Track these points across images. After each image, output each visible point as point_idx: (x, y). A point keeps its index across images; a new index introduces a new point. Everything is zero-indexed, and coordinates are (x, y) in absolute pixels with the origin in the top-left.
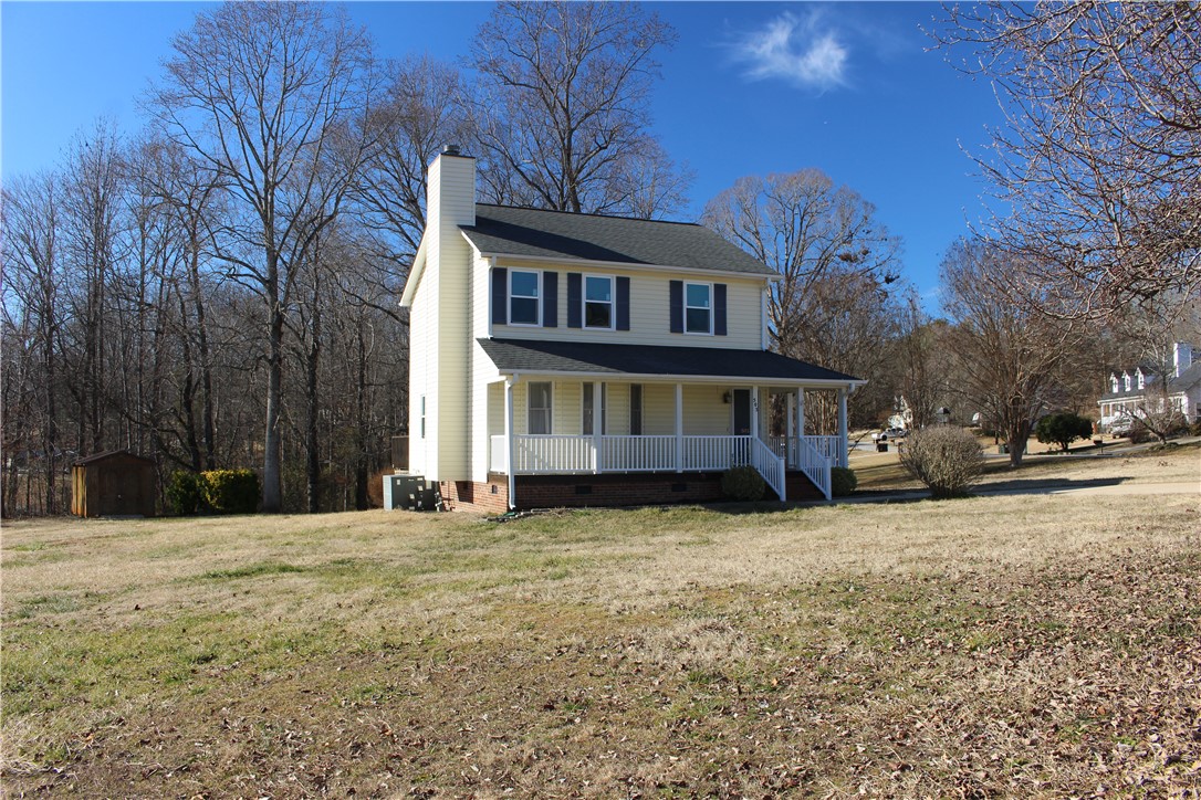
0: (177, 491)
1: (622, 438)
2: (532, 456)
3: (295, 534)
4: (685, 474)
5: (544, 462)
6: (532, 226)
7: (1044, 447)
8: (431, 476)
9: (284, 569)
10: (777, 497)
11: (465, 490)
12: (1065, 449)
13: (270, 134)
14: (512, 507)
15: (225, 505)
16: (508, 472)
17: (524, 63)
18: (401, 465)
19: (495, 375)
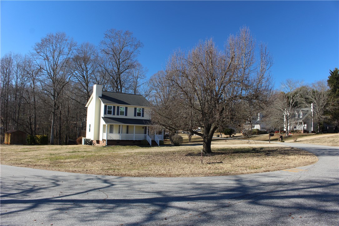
0: (29, 139)
1: (125, 134)
2: (110, 137)
4: (135, 140)
7: (226, 136)
8: (92, 139)
10: (150, 145)
11: (98, 142)
12: (230, 137)
14: (106, 145)
15: (41, 143)
16: (106, 139)
17: (110, 49)
18: (85, 136)
19: (104, 123)
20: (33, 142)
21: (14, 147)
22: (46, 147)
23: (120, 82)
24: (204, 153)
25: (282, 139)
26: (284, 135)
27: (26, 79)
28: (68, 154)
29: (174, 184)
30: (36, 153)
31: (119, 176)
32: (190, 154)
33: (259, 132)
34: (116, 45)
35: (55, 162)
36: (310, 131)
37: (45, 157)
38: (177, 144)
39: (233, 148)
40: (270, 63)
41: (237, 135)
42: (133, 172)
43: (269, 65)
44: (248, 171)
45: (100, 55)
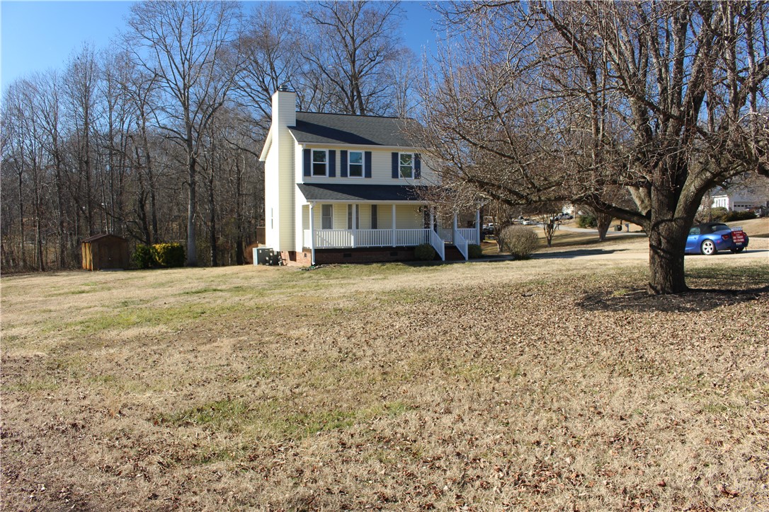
0: (139, 255)
1: (366, 231)
2: (323, 240)
3: (213, 277)
4: (398, 248)
5: (328, 242)
6: (324, 125)
8: (276, 249)
9: (215, 290)
10: (441, 259)
11: (293, 255)
13: (186, 58)
14: (313, 263)
15: (167, 262)
16: (311, 248)
17: (327, 10)
18: (263, 241)
19: (305, 202)
20: (148, 263)
38: (519, 255)
45: (305, 29)
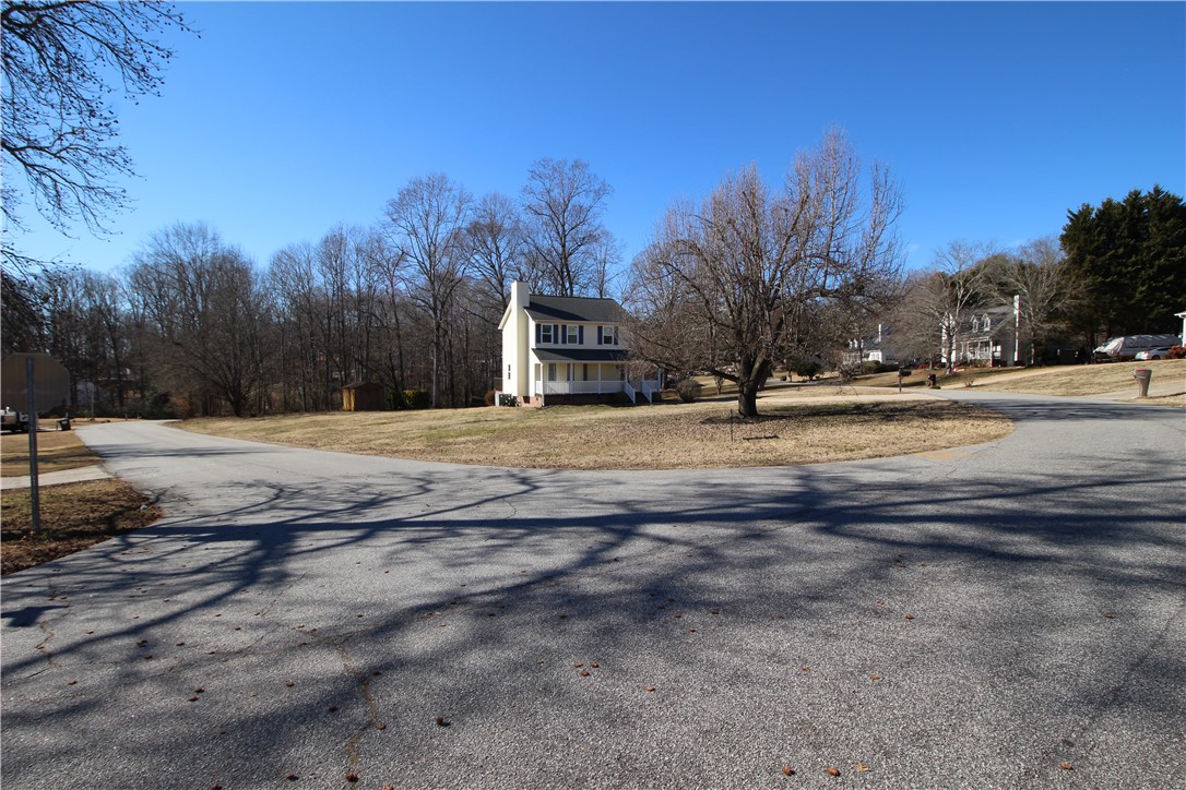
0: (391, 400)
1: (579, 382)
2: (550, 388)
4: (602, 395)
5: (554, 390)
7: (801, 379)
8: (515, 394)
10: (632, 402)
11: (527, 399)
12: (811, 380)
14: (543, 404)
15: (416, 405)
16: (542, 393)
17: (544, 204)
18: (501, 389)
19: (538, 361)
20: (399, 404)
21: (361, 416)
22: (424, 413)
23: (568, 274)
24: (742, 417)
25: (935, 382)
26: (939, 374)
27: (376, 278)
28: (464, 427)
29: (664, 485)
30: (401, 426)
31: (552, 470)
32: (711, 420)
33: (880, 368)
34: (556, 193)
35: (437, 444)
36: (1009, 362)
37: (416, 433)
38: (688, 399)
39: (810, 404)
40: (896, 205)
41: (827, 375)
42: (583, 461)
43: (894, 212)
44: (832, 455)
45: (524, 217)
